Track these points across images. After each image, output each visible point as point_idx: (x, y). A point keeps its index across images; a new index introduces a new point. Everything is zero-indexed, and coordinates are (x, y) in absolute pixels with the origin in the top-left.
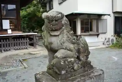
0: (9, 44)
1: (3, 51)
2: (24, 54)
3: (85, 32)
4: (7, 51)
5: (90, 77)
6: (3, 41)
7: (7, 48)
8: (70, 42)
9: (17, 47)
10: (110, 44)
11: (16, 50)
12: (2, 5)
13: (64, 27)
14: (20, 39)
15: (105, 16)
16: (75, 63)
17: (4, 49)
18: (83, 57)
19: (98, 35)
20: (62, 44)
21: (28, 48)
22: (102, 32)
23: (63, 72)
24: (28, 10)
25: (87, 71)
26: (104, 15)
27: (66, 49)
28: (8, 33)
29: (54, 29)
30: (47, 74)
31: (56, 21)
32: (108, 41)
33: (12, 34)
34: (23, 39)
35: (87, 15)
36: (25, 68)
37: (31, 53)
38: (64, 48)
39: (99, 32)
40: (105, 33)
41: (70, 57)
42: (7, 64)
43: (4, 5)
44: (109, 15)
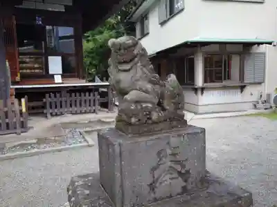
0: (61, 102)
1: (49, 115)
2: (90, 122)
3: (212, 81)
4: (56, 115)
6: (50, 97)
7: (56, 110)
9: (76, 109)
10: (271, 107)
11: (73, 114)
12: (48, 27)
13: (136, 59)
14: (82, 94)
15: (261, 46)
16: (153, 112)
17: (51, 111)
19: (242, 88)
21: (96, 111)
24: (97, 37)
25: (177, 127)
26: (259, 44)
28: (56, 82)
32: (265, 101)
33: (62, 83)
34: (87, 94)
35: (218, 45)
37: (103, 120)
38: (138, 88)
39: (246, 82)
40: (260, 83)
42: (57, 138)
43: (51, 27)
44: (270, 43)
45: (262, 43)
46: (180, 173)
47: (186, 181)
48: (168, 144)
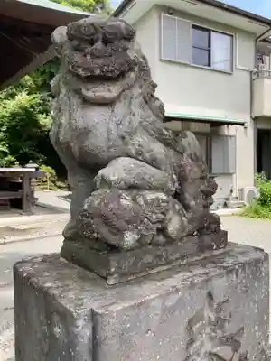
5: (225, 268)
8: (152, 136)
10: (244, 206)
13: (132, 75)
16: (171, 212)
18: (195, 198)
20: (123, 138)
22: (222, 172)
23: (130, 238)
25: (210, 248)
26: (229, 124)
27: (138, 155)
29: (98, 72)
30: (62, 259)
31: (106, 42)
38: (133, 152)
39: (214, 172)
41: (151, 188)
44: (242, 124)
45: (232, 124)
48: (210, 295)
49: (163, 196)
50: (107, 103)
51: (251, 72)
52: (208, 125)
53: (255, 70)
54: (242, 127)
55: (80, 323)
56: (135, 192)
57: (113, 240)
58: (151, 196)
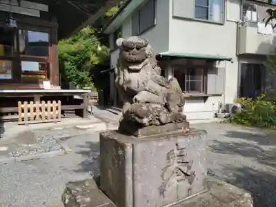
15: (221, 62)
16: (162, 112)
19: (205, 99)
20: (144, 83)
22: (214, 93)
26: (220, 60)
27: (150, 90)
31: (138, 49)
32: (225, 111)
36: (66, 153)
38: (147, 89)
39: (208, 93)
40: (221, 95)
44: (230, 60)
45: (223, 60)
46: (186, 175)
47: (191, 183)
48: (177, 145)
49: (159, 106)
50: (137, 71)
51: (237, 23)
52: (205, 61)
53: (241, 21)
54: (230, 62)
55: (128, 147)
56: (148, 104)
57: (139, 121)
58: (154, 106)
